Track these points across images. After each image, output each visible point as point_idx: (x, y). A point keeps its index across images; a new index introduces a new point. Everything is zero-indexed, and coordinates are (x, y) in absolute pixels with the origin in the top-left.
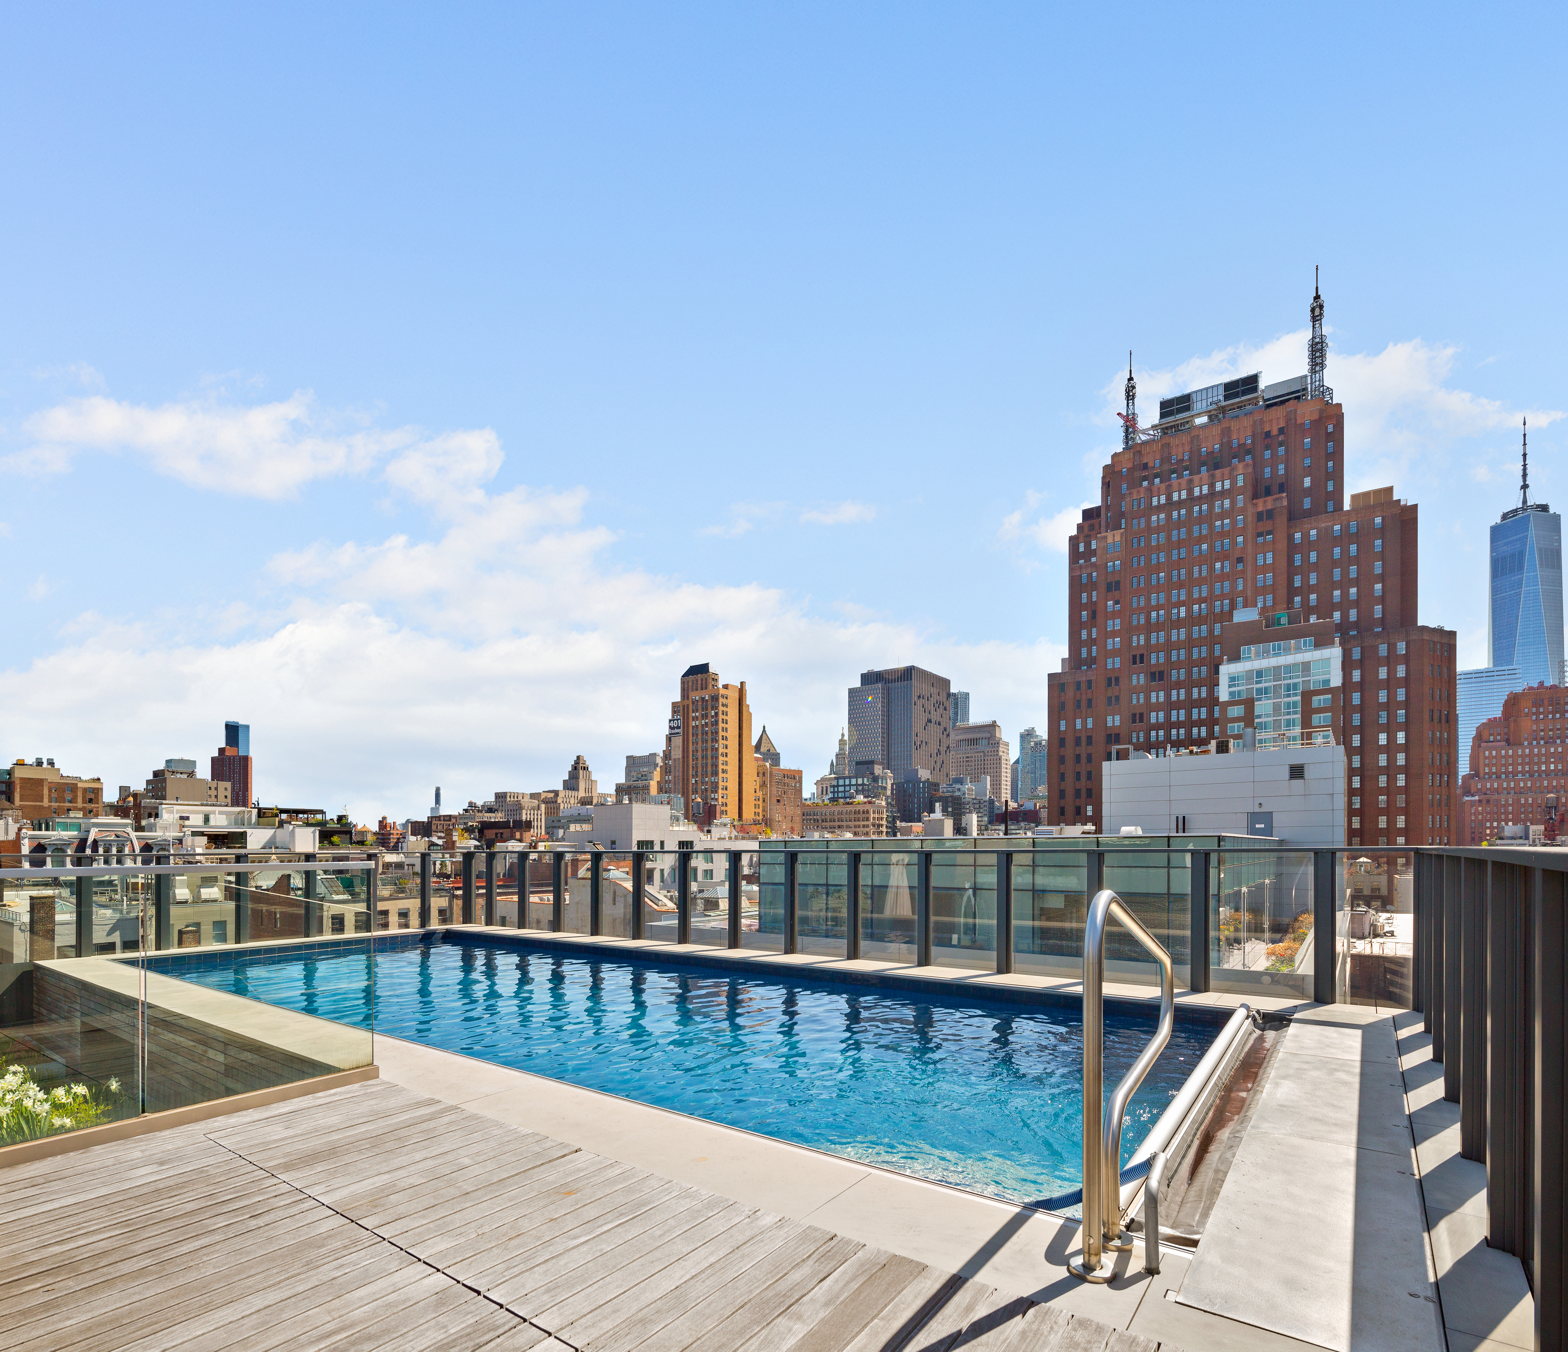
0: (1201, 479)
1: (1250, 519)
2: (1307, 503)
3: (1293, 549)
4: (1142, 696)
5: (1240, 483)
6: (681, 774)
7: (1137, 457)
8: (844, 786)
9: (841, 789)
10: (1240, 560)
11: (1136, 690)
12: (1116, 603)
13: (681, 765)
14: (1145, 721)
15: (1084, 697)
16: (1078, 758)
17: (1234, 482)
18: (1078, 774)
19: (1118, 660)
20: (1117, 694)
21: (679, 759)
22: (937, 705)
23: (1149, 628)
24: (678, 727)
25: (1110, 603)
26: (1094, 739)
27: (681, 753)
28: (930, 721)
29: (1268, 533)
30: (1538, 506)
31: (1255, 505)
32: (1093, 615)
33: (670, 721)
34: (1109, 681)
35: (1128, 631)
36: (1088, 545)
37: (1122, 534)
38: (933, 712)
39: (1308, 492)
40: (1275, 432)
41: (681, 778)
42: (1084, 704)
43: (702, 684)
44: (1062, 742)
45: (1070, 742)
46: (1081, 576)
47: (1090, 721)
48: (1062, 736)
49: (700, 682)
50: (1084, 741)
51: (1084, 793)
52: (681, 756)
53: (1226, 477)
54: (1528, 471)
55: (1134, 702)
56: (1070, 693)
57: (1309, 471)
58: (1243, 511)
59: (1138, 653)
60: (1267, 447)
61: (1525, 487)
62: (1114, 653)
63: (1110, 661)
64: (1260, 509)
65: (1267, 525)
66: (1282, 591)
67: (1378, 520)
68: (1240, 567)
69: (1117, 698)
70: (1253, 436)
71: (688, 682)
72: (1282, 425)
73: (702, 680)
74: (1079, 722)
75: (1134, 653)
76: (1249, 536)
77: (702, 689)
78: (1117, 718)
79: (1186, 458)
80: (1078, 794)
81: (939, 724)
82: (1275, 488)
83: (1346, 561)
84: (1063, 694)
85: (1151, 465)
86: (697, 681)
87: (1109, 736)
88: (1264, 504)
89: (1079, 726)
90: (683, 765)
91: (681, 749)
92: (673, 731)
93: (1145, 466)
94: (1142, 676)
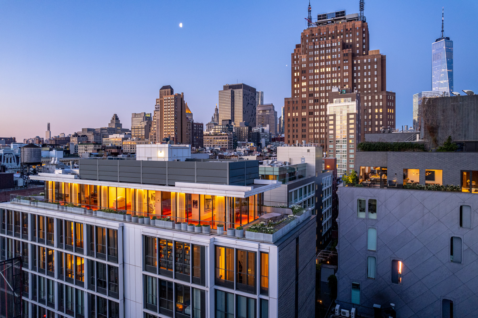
0: (328, 42)
1: (342, 55)
2: (358, 52)
3: (353, 65)
4: (312, 106)
5: (339, 44)
6: (160, 125)
7: (311, 32)
8: (218, 128)
9: (217, 129)
10: (339, 67)
11: (311, 105)
12: (305, 77)
13: (160, 122)
14: (313, 114)
15: (295, 106)
16: (294, 125)
17: (337, 44)
18: (294, 130)
19: (305, 95)
20: (305, 105)
21: (159, 119)
22: (251, 98)
23: (314, 86)
24: (159, 108)
25: (303, 77)
26: (298, 120)
27: (160, 117)
28: (249, 104)
29: (347, 60)
30: (446, 38)
31: (343, 52)
32: (298, 80)
33: (156, 105)
34: (303, 101)
35: (308, 86)
36: (297, 56)
37: (306, 56)
38: (250, 100)
39: (358, 48)
40: (349, 29)
41: (160, 126)
42: (295, 108)
43: (167, 93)
44: (289, 120)
45: (291, 120)
46: (294, 67)
47: (297, 114)
48: (289, 118)
49: (166, 92)
50: (295, 120)
51: (295, 136)
52: (160, 118)
53: (335, 42)
54: (444, 26)
55: (310, 108)
56: (291, 104)
57: (358, 42)
58: (340, 53)
59: (311, 93)
60: (347, 34)
61: (443, 31)
62: (304, 93)
63: (303, 95)
64: (345, 53)
65: (346, 58)
66: (351, 78)
67: (375, 59)
68: (339, 69)
69: (305, 107)
70: (343, 30)
71: (162, 92)
72: (351, 27)
73: (167, 91)
74: (294, 114)
75: (310, 93)
76: (342, 60)
77: (167, 95)
78: (305, 113)
79: (325, 34)
80: (293, 136)
81: (252, 105)
82: (349, 46)
83: (367, 70)
84: (289, 104)
85: (315, 35)
86: (166, 91)
87: (303, 119)
88: (346, 51)
89: (294, 115)
90: (161, 122)
91: (160, 116)
92: (157, 109)
93: (313, 35)
94: (312, 100)
